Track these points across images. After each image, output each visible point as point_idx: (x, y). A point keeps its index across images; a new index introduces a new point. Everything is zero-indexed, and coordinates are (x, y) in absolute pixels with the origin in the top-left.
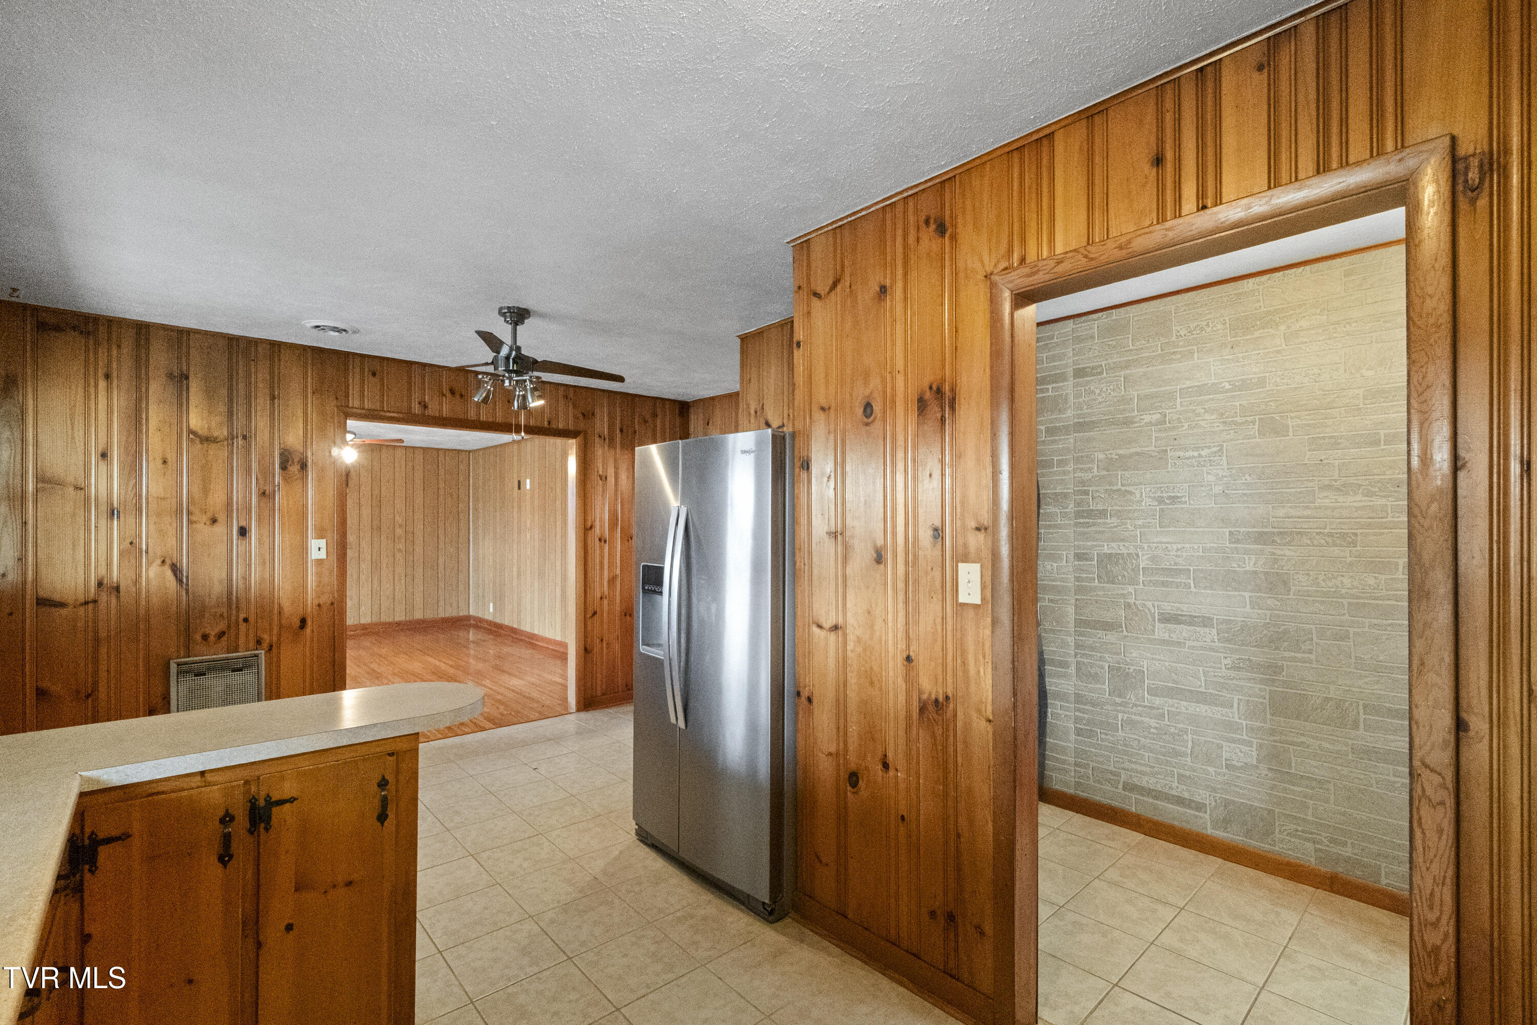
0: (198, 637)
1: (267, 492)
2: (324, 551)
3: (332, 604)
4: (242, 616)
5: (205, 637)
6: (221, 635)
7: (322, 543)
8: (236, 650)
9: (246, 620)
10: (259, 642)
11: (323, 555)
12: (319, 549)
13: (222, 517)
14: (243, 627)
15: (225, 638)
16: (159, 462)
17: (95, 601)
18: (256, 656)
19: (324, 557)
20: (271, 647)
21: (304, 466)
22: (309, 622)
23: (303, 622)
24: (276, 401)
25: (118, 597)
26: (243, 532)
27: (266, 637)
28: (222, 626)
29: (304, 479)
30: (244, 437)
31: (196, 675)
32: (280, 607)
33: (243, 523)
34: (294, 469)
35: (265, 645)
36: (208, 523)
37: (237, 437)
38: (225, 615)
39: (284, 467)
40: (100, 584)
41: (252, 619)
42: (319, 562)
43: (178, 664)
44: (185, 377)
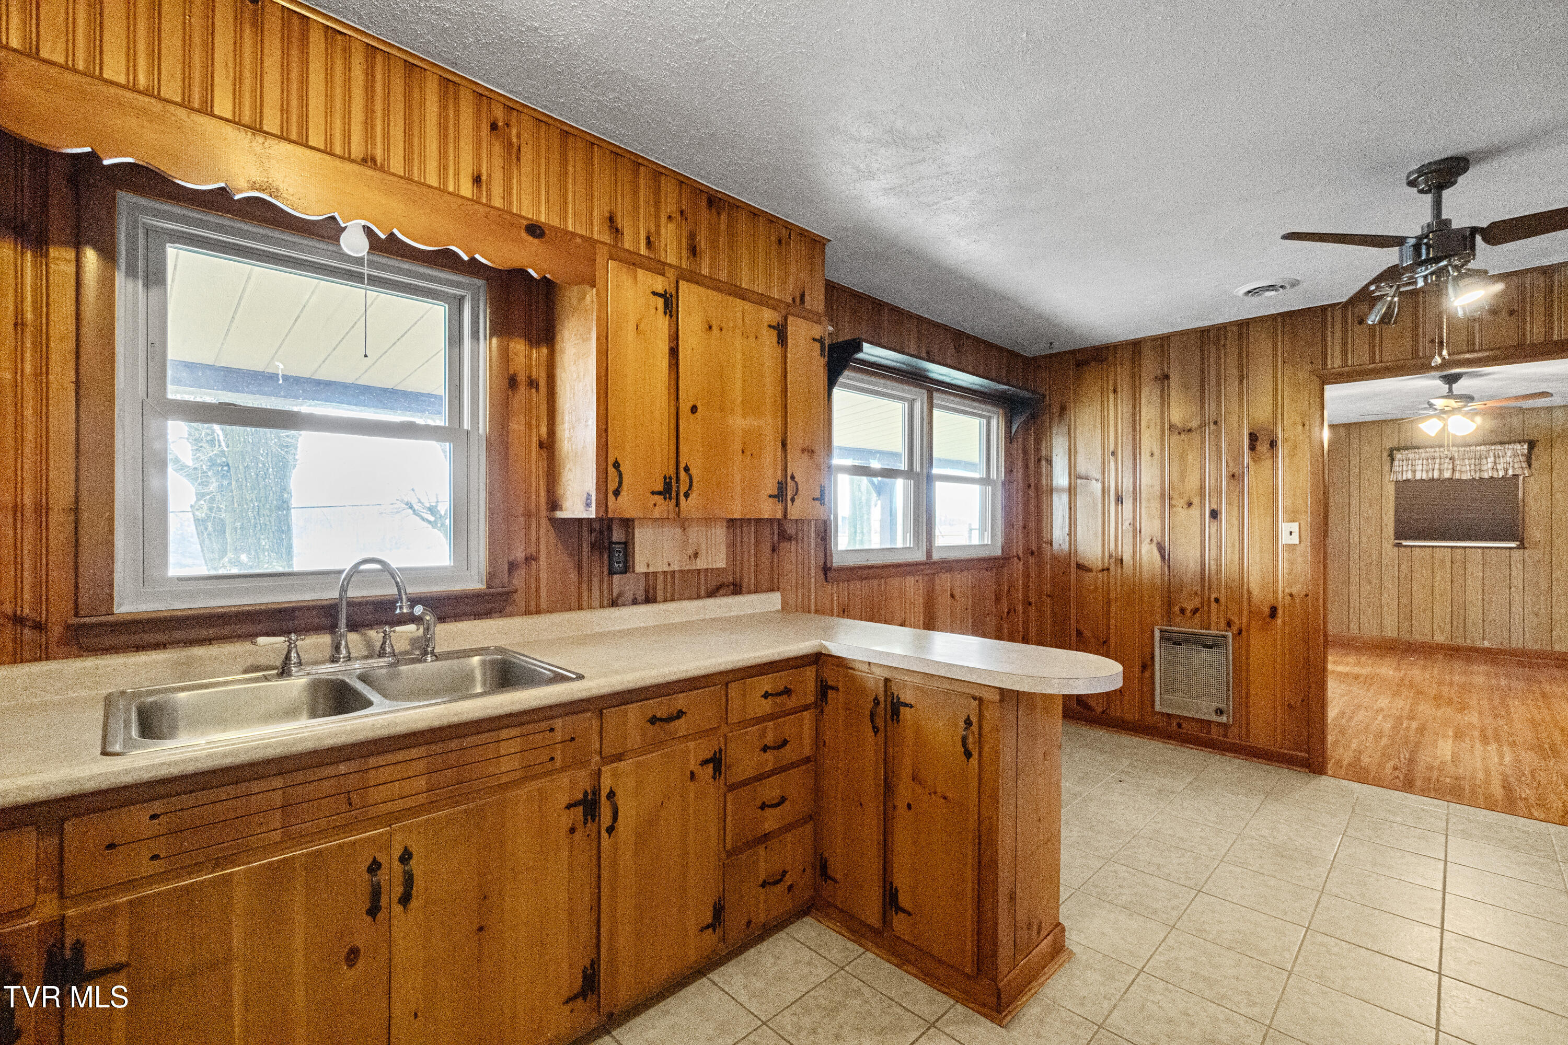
0: (1177, 609)
1: (1236, 475)
2: (1296, 535)
3: (1307, 595)
4: (1213, 597)
5: (1183, 611)
6: (1195, 611)
7: (1295, 526)
8: (1208, 628)
9: (1217, 600)
10: (1229, 624)
11: (1295, 540)
12: (1291, 533)
13: (1196, 500)
14: (1214, 606)
15: (1198, 615)
16: (1148, 454)
17: (1108, 569)
18: (1224, 637)
19: (1297, 542)
20: (1240, 632)
21: (1273, 444)
22: (1280, 612)
23: (1273, 612)
24: (1245, 381)
25: (1122, 567)
26: (1214, 514)
27: (1235, 619)
28: (1196, 603)
29: (1274, 457)
30: (1215, 423)
31: (1175, 643)
32: (1249, 591)
33: (1214, 506)
34: (1263, 447)
35: (1235, 629)
36: (1185, 506)
37: (1209, 423)
38: (1199, 592)
39: (1252, 448)
40: (1110, 556)
41: (1223, 600)
42: (1291, 547)
43: (1162, 631)
44: (1167, 377)
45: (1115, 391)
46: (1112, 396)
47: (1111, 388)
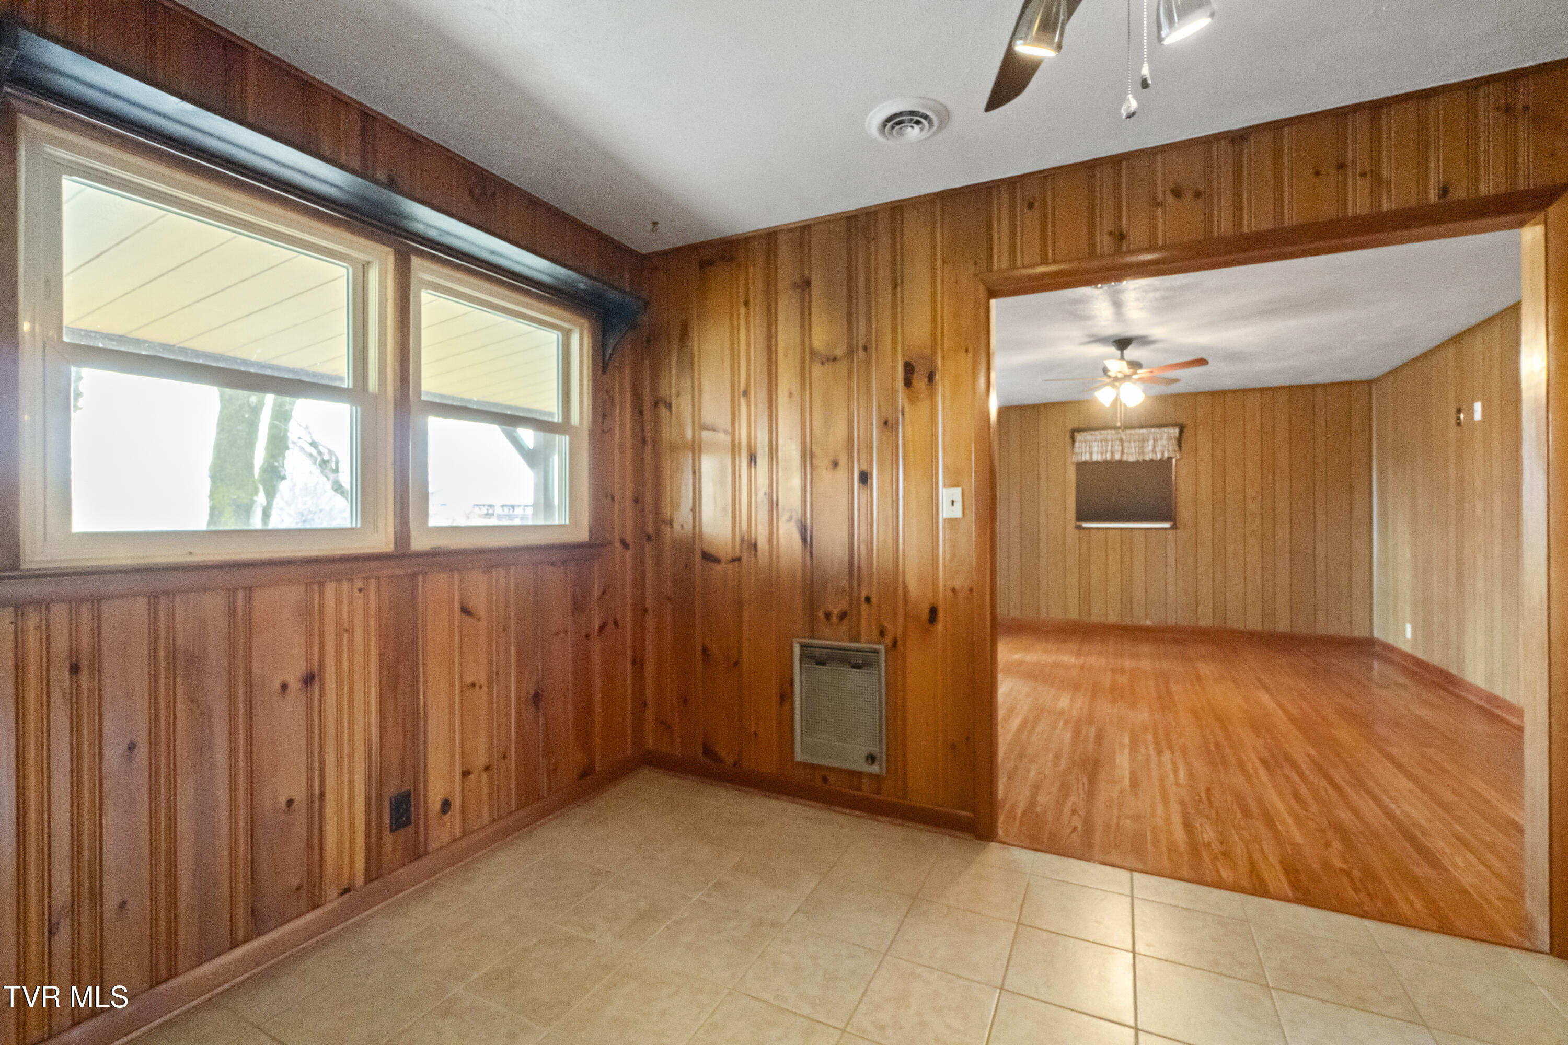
0: (821, 614)
1: (890, 422)
2: (958, 505)
3: (971, 590)
4: (864, 594)
5: (828, 616)
6: (843, 616)
7: (956, 493)
8: (856, 639)
9: (868, 600)
10: (882, 633)
11: (957, 512)
12: (953, 502)
13: (843, 460)
14: (864, 607)
15: (845, 621)
16: (786, 394)
17: (739, 559)
18: (876, 651)
19: (958, 514)
20: (895, 643)
21: (931, 378)
22: (941, 615)
23: (933, 611)
24: (899, 289)
25: (756, 555)
26: (865, 478)
27: (888, 626)
28: (844, 605)
29: (932, 395)
30: (865, 348)
31: (817, 664)
32: (905, 586)
33: (864, 467)
34: (920, 383)
35: (888, 639)
36: (830, 466)
37: (857, 349)
38: (847, 589)
39: (908, 383)
40: (742, 540)
41: (874, 599)
42: (952, 523)
43: (803, 646)
44: (808, 283)
45: (746, 304)
46: (743, 310)
47: (742, 300)
